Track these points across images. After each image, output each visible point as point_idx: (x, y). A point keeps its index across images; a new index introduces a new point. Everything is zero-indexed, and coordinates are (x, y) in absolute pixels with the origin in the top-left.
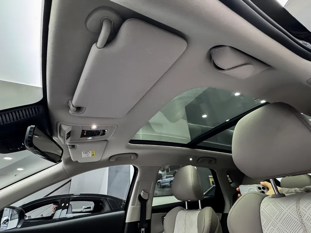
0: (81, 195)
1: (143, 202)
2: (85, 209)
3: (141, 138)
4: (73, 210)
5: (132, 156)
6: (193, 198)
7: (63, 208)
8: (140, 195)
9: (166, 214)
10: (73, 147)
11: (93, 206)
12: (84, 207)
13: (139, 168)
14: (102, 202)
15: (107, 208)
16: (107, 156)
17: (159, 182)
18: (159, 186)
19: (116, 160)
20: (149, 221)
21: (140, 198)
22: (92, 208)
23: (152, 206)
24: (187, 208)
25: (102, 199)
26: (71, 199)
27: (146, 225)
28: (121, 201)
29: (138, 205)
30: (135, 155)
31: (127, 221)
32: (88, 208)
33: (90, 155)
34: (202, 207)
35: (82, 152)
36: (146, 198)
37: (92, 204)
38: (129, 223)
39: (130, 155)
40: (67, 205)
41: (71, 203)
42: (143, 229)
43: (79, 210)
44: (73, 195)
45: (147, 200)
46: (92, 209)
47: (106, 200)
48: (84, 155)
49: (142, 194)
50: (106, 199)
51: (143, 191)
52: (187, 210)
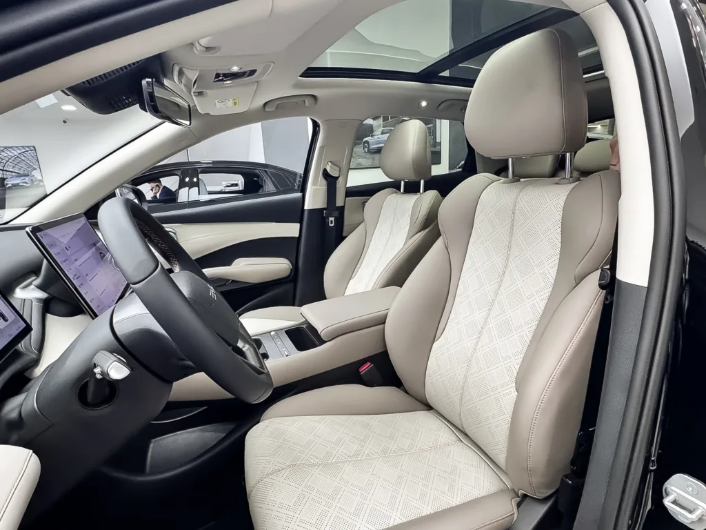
0: (214, 162)
1: (331, 181)
2: (228, 186)
3: (329, 64)
4: (210, 189)
5: (306, 101)
6: (411, 176)
7: (191, 185)
8: (325, 170)
9: (369, 199)
10: (200, 94)
11: (242, 182)
12: (225, 183)
13: (322, 122)
14: (258, 176)
15: (269, 186)
16: (259, 102)
17: (367, 142)
18: (366, 149)
19: (277, 108)
20: (343, 208)
21: (326, 175)
22: (240, 185)
23: (347, 186)
24: (402, 191)
25: (257, 171)
26: (199, 170)
27: (336, 213)
28: (295, 174)
29: (322, 185)
30: (312, 99)
31: (306, 207)
32: (232, 185)
33: (230, 103)
34: (425, 190)
35: (216, 101)
36: (335, 174)
37: (239, 180)
38: (311, 211)
39: (302, 99)
40: (195, 180)
41: (201, 176)
42: (332, 219)
43: (218, 189)
44: (199, 162)
45: (337, 178)
46: (241, 187)
47: (265, 174)
48: (218, 105)
49: (328, 169)
50: (266, 171)
51: (330, 163)
52: (403, 193)
